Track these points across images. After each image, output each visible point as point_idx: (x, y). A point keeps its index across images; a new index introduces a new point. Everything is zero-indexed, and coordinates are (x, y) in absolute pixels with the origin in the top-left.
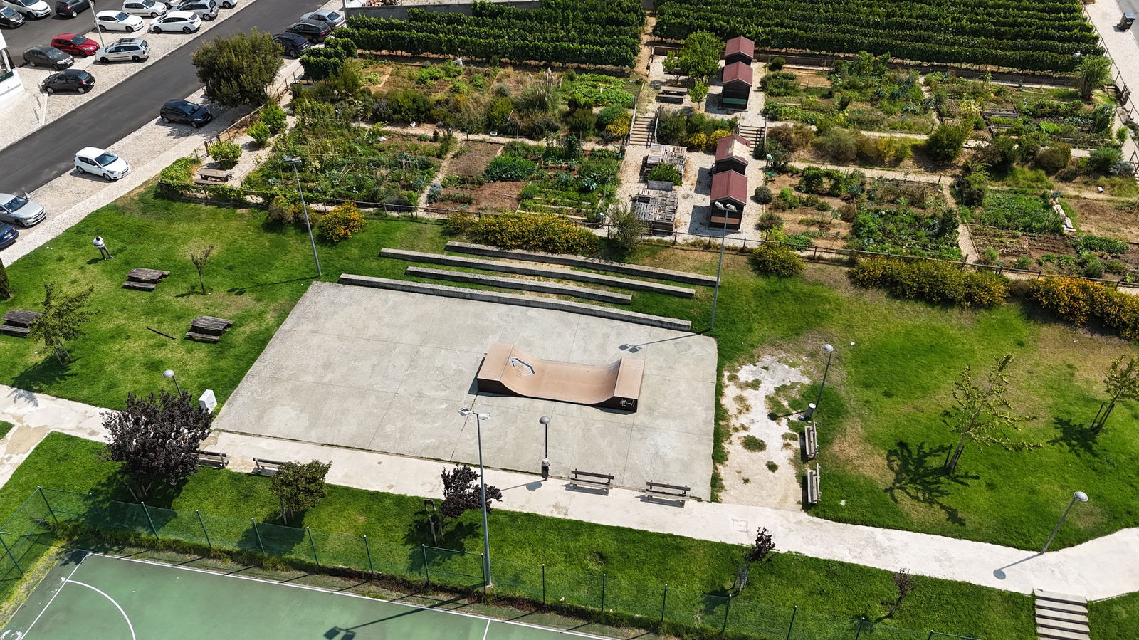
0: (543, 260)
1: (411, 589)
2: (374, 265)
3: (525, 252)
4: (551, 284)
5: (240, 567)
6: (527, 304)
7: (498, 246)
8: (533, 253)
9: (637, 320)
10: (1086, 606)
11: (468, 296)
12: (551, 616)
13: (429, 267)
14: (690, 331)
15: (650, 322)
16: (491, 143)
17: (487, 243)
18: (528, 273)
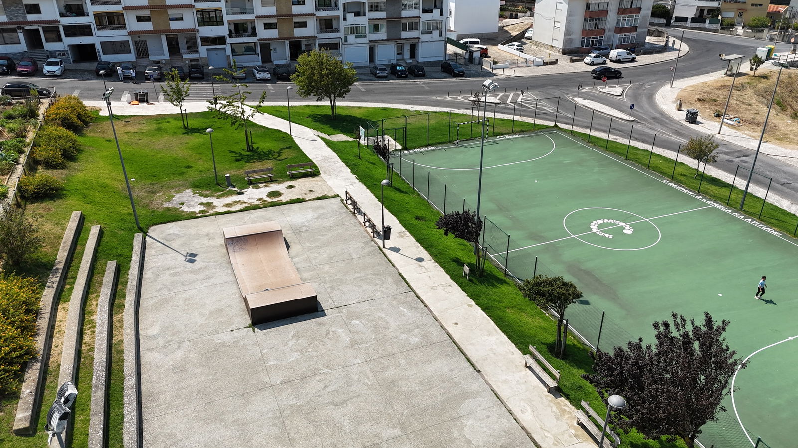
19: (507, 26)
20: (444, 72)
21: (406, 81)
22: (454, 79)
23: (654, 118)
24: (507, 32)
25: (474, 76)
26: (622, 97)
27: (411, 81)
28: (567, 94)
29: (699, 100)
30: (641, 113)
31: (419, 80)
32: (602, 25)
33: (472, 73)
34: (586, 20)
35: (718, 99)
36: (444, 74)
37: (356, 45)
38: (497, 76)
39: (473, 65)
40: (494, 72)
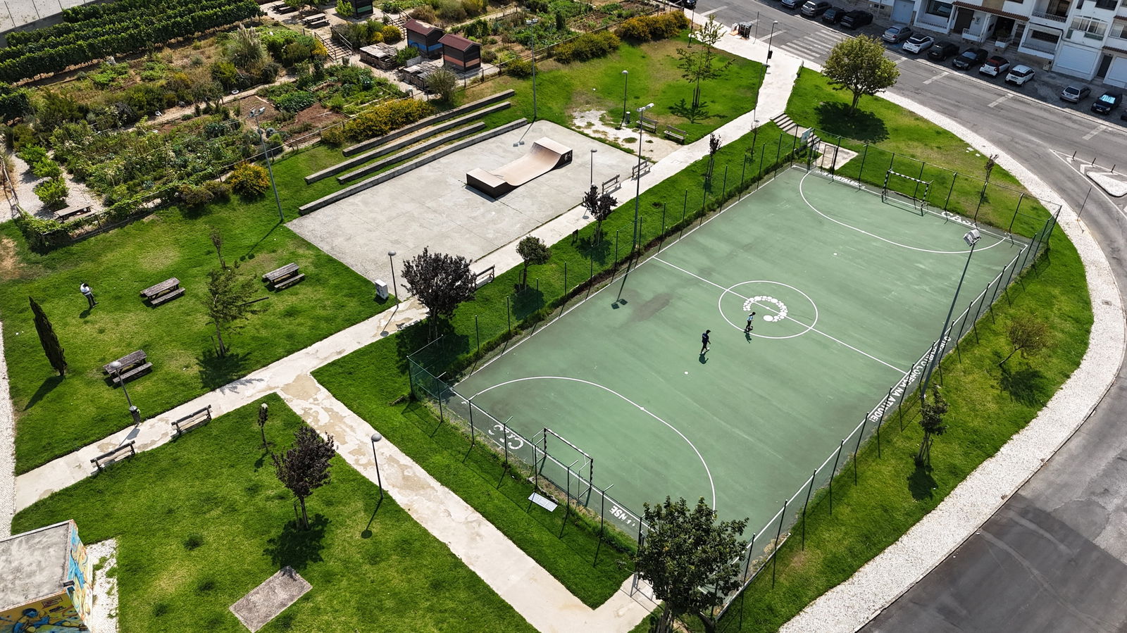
0: (411, 131)
1: (611, 273)
2: (310, 191)
3: (397, 131)
4: (433, 140)
5: (530, 329)
6: (434, 158)
7: (377, 136)
8: (402, 129)
9: (499, 133)
10: (784, 114)
11: (396, 174)
12: (668, 239)
13: (351, 171)
14: (528, 123)
15: (506, 130)
16: (244, 98)
17: (369, 137)
18: (413, 142)
37: (1082, 47)
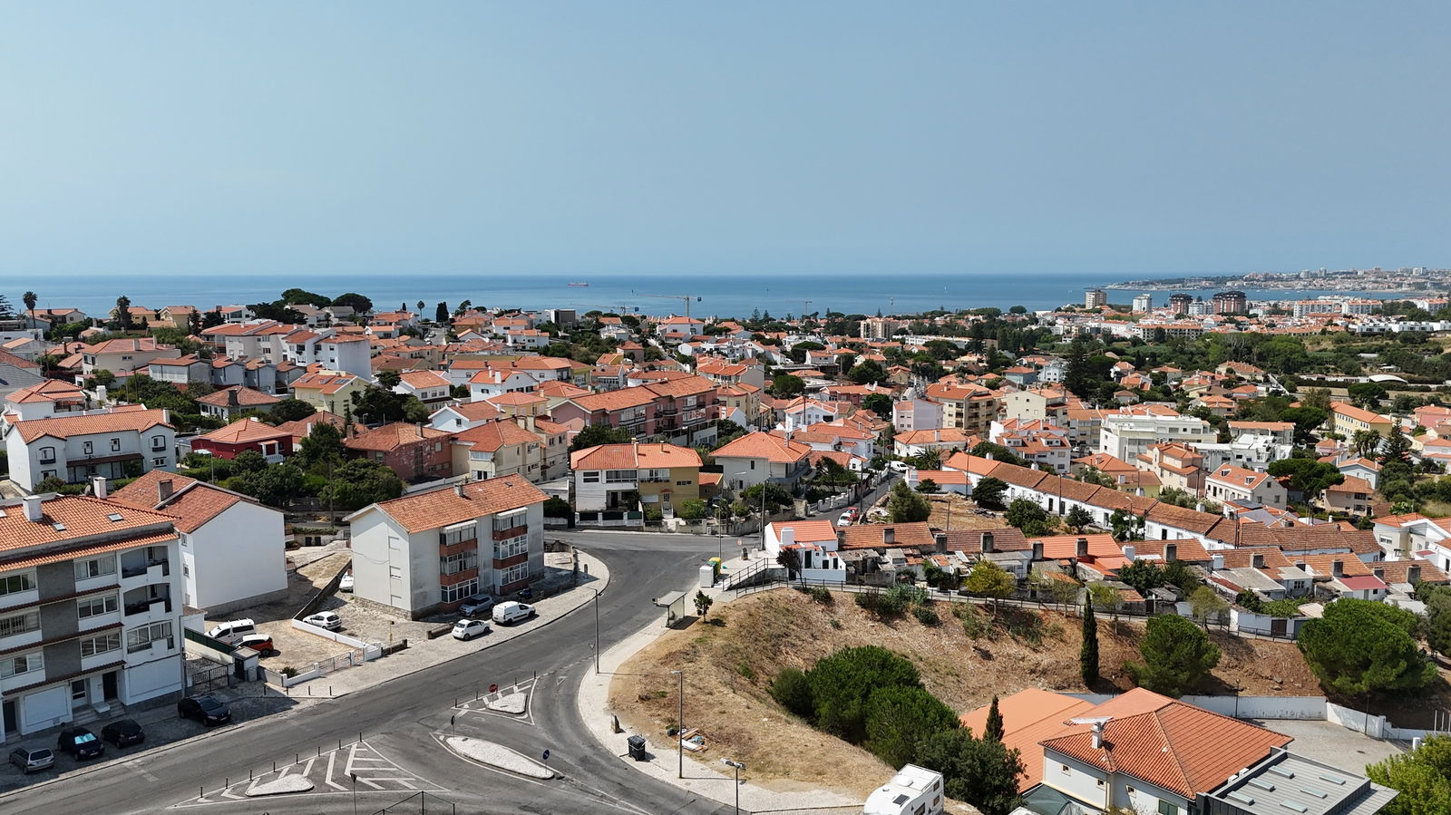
19: (303, 566)
20: (185, 717)
21: (100, 766)
22: (210, 734)
23: (584, 761)
24: (305, 579)
25: (251, 717)
26: (526, 716)
27: (112, 763)
28: (435, 729)
29: (642, 699)
30: (561, 751)
31: (130, 757)
32: (470, 563)
33: (247, 707)
34: (443, 559)
35: (667, 690)
36: (187, 725)
38: (298, 703)
39: (246, 683)
40: (292, 693)
